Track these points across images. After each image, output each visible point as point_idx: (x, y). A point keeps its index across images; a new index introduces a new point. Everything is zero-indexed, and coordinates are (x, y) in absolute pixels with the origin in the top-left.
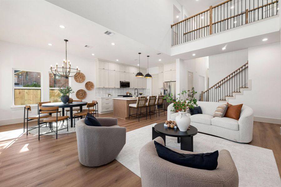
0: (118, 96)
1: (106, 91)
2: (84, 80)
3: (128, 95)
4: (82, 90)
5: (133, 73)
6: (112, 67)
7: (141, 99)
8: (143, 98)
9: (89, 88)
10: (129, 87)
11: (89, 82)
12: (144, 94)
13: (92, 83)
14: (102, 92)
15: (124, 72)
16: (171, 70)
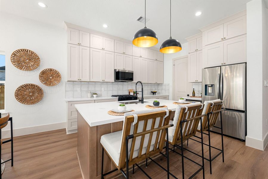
0: (113, 96)
1: (88, 88)
2: (38, 65)
3: (132, 94)
4: (32, 85)
5: (141, 57)
7: (140, 130)
8: (150, 122)
9: (51, 82)
10: (133, 80)
11: (51, 70)
12: (159, 93)
13: (56, 72)
15: (122, 53)
16: (222, 39)
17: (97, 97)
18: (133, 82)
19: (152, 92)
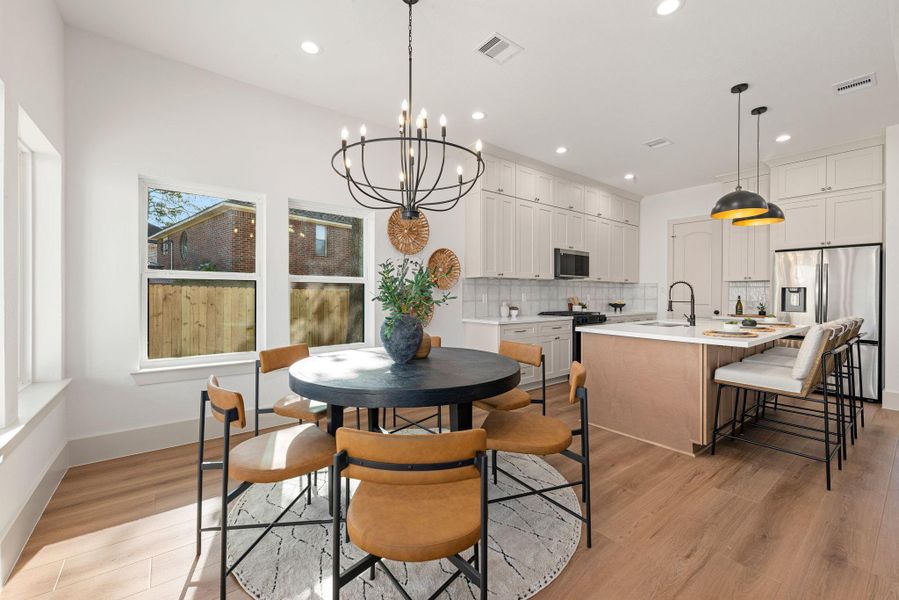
0: (542, 314)
1: (499, 293)
2: (424, 240)
3: (577, 308)
5: (599, 215)
6: (530, 184)
10: (587, 275)
11: (445, 251)
13: (451, 256)
14: (484, 297)
15: (567, 207)
16: (823, 189)
17: (517, 316)
18: (586, 279)
19: (611, 304)
